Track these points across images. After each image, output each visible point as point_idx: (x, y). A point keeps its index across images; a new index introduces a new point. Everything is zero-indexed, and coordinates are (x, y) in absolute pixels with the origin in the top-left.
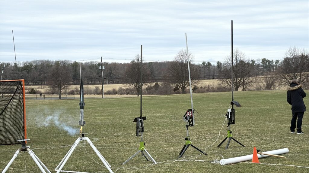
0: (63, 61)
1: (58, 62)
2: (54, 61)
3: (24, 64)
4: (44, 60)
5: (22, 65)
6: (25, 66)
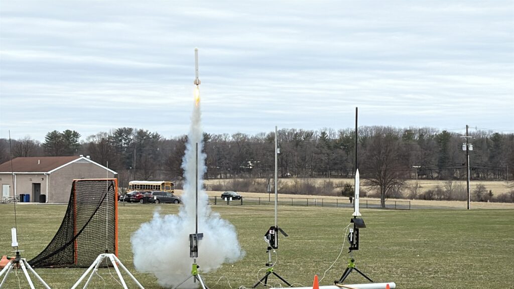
0: (420, 130)
1: (410, 131)
2: (403, 128)
3: (342, 133)
4: (382, 127)
5: (337, 137)
6: (343, 138)
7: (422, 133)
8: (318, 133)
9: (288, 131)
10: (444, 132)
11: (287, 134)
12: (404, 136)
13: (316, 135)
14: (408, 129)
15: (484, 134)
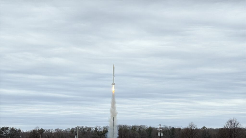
5: (102, 130)
7: (140, 128)
8: (94, 128)
9: (80, 127)
10: (150, 127)
11: (79, 129)
12: (132, 129)
13: (93, 129)
14: (134, 126)
15: (167, 128)
